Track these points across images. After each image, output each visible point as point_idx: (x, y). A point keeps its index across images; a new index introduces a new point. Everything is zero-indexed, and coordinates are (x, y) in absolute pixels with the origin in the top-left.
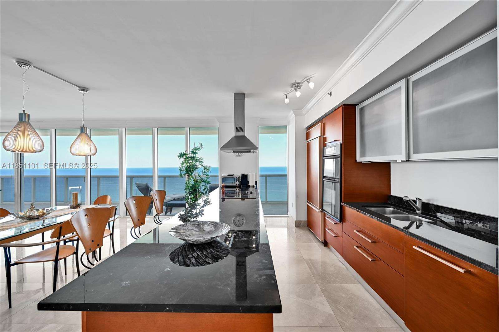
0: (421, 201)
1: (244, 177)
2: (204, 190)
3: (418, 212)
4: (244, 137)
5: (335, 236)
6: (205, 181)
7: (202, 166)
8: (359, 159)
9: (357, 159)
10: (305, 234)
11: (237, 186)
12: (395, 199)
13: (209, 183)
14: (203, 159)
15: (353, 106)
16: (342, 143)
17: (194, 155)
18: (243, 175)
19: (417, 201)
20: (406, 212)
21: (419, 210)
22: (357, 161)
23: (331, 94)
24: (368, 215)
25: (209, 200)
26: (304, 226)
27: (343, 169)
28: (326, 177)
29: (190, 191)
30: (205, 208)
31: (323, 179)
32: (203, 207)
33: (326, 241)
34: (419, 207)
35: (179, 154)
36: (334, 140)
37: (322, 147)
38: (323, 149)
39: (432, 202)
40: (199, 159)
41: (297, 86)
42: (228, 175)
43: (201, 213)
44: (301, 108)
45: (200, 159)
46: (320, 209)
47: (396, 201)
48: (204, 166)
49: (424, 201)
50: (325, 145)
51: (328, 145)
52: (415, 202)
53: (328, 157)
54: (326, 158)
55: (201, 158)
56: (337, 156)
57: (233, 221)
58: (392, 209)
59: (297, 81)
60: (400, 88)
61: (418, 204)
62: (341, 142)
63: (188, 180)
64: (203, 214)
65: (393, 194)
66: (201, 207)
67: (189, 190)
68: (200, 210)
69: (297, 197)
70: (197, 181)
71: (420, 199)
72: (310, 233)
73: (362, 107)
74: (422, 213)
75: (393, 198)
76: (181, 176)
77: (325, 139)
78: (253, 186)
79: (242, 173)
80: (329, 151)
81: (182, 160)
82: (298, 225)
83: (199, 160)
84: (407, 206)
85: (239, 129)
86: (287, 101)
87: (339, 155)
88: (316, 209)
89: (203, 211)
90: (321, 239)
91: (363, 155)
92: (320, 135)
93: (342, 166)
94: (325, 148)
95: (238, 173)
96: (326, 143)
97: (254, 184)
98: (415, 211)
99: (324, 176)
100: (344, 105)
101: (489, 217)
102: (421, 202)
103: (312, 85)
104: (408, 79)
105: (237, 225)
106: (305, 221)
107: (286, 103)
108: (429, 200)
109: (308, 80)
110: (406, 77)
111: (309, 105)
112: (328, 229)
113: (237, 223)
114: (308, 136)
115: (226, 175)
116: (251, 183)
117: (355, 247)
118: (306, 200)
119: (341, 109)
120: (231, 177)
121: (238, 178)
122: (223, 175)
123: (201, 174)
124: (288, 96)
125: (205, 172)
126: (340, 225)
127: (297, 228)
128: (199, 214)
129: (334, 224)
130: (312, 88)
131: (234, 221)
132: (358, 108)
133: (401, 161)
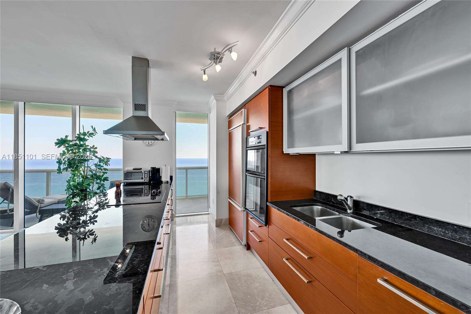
0: (352, 199)
1: (155, 172)
2: (98, 189)
3: (349, 211)
4: (147, 118)
5: (259, 241)
6: (98, 178)
7: (96, 157)
8: (286, 150)
9: (284, 150)
10: (226, 234)
11: (145, 183)
12: (321, 195)
13: (106, 179)
14: (96, 148)
15: (280, 89)
16: (268, 131)
17: (82, 143)
18: (153, 169)
19: (349, 198)
20: (337, 212)
21: (350, 209)
22: (284, 153)
23: (255, 73)
24: (302, 222)
25: (107, 201)
26: (225, 224)
27: (269, 162)
28: (249, 171)
29: (73, 193)
30: (99, 213)
31: (246, 174)
32: (96, 211)
33: (249, 244)
34: (350, 206)
35: (58, 140)
36: (259, 128)
37: (245, 136)
38: (247, 138)
39: (362, 200)
40: (89, 147)
41: (216, 58)
42: (134, 169)
43: (92, 221)
44: (223, 93)
45: (91, 148)
46: (243, 208)
47: (322, 198)
48: (98, 157)
49: (355, 198)
50: (248, 134)
51: (252, 133)
52: (346, 199)
53: (251, 148)
54: (249, 148)
55: (94, 146)
56: (263, 147)
57: (140, 226)
58: (320, 207)
59: (216, 50)
60: (340, 60)
61: (350, 202)
62: (267, 129)
63: (74, 177)
64: (96, 221)
65: (318, 189)
66: (93, 213)
67: (72, 191)
68: (90, 217)
69: (218, 192)
70: (87, 178)
71: (351, 197)
72: (232, 232)
73: (290, 88)
74: (353, 213)
75: (319, 194)
76: (59, 171)
77: (248, 127)
78: (167, 182)
79: (152, 167)
80: (253, 141)
81: (62, 148)
82: (219, 224)
83: (89, 149)
84: (334, 203)
85: (140, 107)
86: (205, 78)
87: (265, 145)
88: (238, 207)
89: (95, 217)
90: (244, 242)
91: (291, 145)
92: (242, 123)
93: (269, 157)
94: (248, 137)
95: (147, 167)
96: (249, 131)
97: (169, 180)
98: (346, 210)
99: (247, 169)
100: (271, 86)
101: (435, 220)
102: (352, 201)
103: (234, 56)
104: (350, 49)
105: (147, 230)
106: (226, 219)
107: (204, 80)
108: (359, 197)
109: (230, 49)
110: (349, 45)
111: (231, 90)
112: (251, 231)
113: (147, 227)
114: (230, 124)
115: (130, 168)
116: (165, 178)
117: (284, 260)
118: (228, 196)
119: (267, 91)
120: (138, 170)
121: (146, 172)
122: (126, 169)
123: (93, 167)
124: (206, 71)
125: (100, 165)
126: (265, 228)
127: (217, 228)
128: (88, 222)
129: (259, 227)
130: (235, 60)
131: (142, 225)
132: (285, 91)
133: (339, 153)
